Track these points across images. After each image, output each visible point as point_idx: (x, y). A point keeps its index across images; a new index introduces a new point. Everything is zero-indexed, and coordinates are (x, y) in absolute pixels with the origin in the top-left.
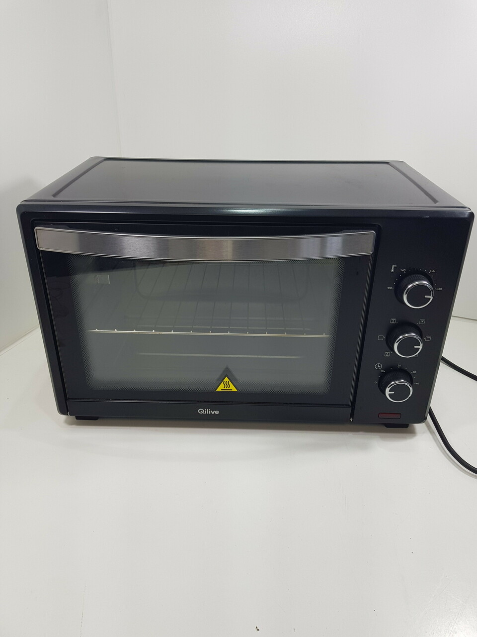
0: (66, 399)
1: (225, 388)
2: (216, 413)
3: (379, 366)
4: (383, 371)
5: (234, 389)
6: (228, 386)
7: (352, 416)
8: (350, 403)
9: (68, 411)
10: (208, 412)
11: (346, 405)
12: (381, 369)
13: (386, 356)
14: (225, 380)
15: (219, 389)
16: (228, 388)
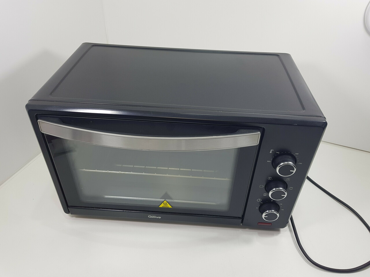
0: (68, 206)
1: (165, 206)
2: (159, 218)
3: (260, 200)
4: (262, 203)
5: (170, 207)
6: (166, 205)
7: (242, 222)
8: (241, 216)
9: (69, 212)
10: (154, 217)
11: (238, 217)
12: (261, 202)
13: (264, 195)
14: (164, 202)
15: (161, 206)
16: (166, 206)
